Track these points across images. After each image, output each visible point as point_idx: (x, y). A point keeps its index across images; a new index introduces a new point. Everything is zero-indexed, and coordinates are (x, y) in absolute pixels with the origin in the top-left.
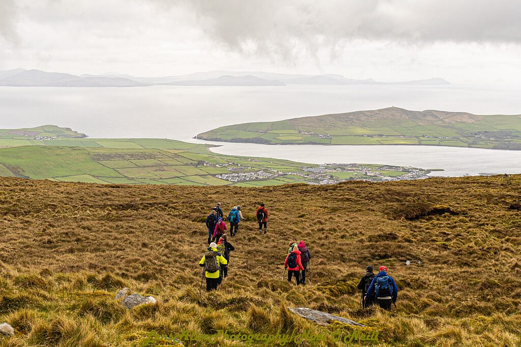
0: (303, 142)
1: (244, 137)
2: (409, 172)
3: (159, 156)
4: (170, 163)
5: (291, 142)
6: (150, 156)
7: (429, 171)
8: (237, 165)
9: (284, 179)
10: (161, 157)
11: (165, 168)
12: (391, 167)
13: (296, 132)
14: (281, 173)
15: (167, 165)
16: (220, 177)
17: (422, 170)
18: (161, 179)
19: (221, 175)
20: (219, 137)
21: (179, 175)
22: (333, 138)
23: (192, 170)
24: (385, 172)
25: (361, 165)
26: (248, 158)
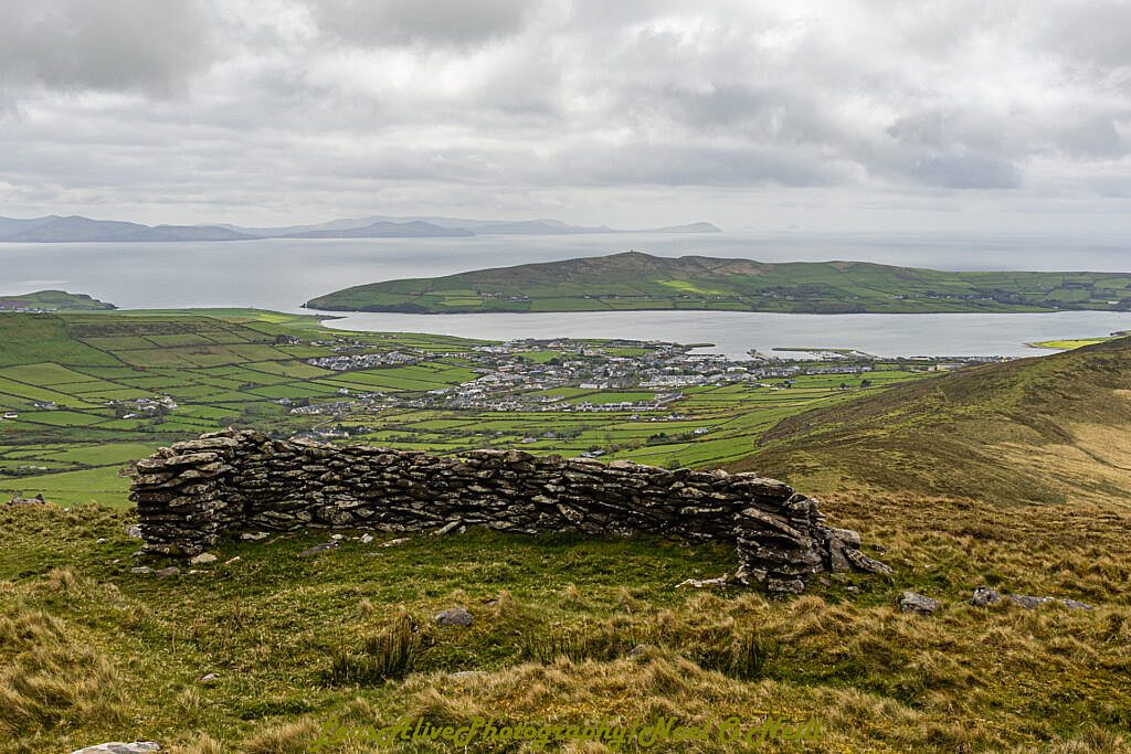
0: (480, 308)
1: (386, 304)
2: (656, 349)
3: (204, 328)
4: (226, 340)
5: (464, 309)
6: (187, 329)
7: (689, 348)
8: (353, 343)
9: (435, 365)
10: (208, 329)
11: (212, 349)
12: (625, 342)
13: (472, 293)
14: (430, 354)
15: (216, 344)
16: (315, 363)
17: (676, 346)
18: (201, 368)
19: (318, 359)
20: (343, 303)
21: (236, 360)
22: (533, 301)
23: (265, 352)
24: (614, 350)
25: (575, 341)
26: (380, 334)
